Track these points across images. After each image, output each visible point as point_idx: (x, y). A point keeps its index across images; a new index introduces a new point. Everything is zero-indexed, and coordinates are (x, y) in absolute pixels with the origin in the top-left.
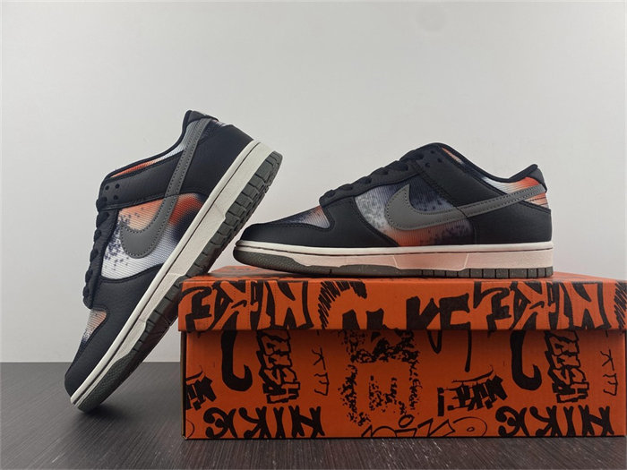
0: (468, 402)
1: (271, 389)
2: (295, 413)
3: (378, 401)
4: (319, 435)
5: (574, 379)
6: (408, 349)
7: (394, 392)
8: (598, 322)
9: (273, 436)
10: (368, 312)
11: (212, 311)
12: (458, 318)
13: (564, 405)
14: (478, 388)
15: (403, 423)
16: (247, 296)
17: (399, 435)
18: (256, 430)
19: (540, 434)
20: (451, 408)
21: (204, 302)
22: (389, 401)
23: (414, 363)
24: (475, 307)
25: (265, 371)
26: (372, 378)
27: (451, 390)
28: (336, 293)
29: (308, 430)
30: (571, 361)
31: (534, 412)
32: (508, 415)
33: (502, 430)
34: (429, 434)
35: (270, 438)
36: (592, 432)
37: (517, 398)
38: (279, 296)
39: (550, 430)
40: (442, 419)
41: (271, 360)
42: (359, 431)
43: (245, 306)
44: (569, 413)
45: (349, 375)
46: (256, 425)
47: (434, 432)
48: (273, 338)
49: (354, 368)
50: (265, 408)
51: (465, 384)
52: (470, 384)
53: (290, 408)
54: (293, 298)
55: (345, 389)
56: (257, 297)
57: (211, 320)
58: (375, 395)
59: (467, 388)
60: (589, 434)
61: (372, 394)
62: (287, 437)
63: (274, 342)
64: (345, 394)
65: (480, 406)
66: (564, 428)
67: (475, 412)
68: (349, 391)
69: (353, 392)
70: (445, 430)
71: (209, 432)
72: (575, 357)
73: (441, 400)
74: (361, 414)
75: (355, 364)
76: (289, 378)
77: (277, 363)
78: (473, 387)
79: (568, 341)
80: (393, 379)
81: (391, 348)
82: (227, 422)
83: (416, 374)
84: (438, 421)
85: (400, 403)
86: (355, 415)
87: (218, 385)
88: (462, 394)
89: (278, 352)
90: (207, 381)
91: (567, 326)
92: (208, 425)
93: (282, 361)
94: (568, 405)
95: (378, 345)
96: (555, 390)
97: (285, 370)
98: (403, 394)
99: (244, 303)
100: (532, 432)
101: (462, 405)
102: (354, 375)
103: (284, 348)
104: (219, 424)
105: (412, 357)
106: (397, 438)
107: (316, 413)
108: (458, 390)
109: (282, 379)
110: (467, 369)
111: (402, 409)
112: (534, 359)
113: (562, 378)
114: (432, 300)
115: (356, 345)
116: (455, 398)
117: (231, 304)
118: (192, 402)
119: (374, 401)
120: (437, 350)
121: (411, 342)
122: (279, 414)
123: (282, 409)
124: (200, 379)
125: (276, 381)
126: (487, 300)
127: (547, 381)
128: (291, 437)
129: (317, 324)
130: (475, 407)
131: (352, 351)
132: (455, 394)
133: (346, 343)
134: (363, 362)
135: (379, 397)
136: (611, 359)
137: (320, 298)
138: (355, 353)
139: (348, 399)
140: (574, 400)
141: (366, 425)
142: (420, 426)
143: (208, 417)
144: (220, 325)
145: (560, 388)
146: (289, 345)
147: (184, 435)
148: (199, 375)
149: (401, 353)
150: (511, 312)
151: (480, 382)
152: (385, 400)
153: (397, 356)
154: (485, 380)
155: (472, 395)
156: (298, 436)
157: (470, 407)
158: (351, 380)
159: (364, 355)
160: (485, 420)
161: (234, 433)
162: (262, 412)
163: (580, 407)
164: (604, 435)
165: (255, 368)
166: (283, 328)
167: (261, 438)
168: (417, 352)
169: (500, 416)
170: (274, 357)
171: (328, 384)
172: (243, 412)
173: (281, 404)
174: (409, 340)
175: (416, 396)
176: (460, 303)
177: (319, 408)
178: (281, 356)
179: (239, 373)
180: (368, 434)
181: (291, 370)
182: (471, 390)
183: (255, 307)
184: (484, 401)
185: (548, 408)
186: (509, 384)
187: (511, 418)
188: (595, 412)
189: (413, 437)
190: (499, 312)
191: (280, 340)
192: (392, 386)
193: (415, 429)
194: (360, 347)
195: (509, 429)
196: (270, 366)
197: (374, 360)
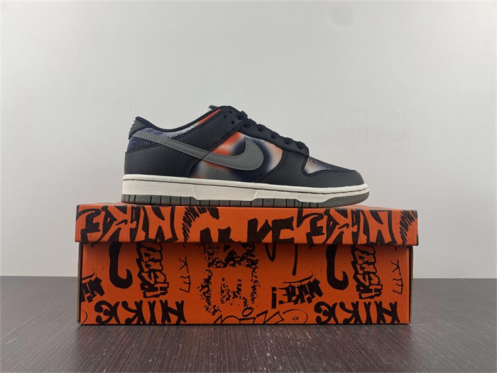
0: (294, 298)
1: (147, 287)
2: (164, 305)
3: (227, 296)
4: (182, 322)
5: (372, 282)
6: (251, 258)
7: (239, 290)
8: (387, 239)
9: (147, 322)
10: (219, 230)
11: (101, 227)
12: (285, 234)
13: (364, 301)
14: (301, 288)
15: (245, 313)
16: (128, 217)
17: (242, 322)
18: (134, 318)
19: (346, 322)
20: (281, 302)
21: (95, 220)
22: (236, 296)
23: (255, 269)
24: (298, 226)
25: (143, 274)
26: (223, 280)
27: (282, 289)
28: (196, 215)
29: (174, 318)
30: (370, 269)
31: (342, 305)
32: (323, 308)
33: (318, 319)
34: (264, 322)
35: (145, 324)
36: (384, 321)
37: (330, 295)
38: (153, 217)
39: (354, 320)
40: (275, 311)
41: (148, 266)
42: (212, 319)
43: (126, 224)
44: (367, 307)
45: (207, 277)
46: (134, 314)
47: (267, 321)
48: (149, 249)
49: (210, 272)
50: (141, 302)
51: (292, 284)
52: (296, 285)
53: (161, 301)
54: (163, 219)
55: (203, 287)
56: (136, 217)
57: (100, 234)
58: (225, 292)
59: (293, 288)
60: (381, 322)
61: (223, 292)
62: (158, 323)
63: (150, 252)
64: (202, 291)
65: (303, 301)
66: (363, 318)
67: (299, 305)
68: (206, 289)
69: (209, 290)
70: (276, 319)
71: (99, 319)
72: (372, 266)
73: (274, 296)
74: (214, 306)
75: (211, 269)
76: (161, 279)
77: (151, 268)
78: (298, 287)
79: (368, 254)
80: (239, 280)
81: (238, 257)
82: (112, 312)
83: (255, 277)
84: (271, 312)
85: (244, 298)
86: (210, 307)
87: (106, 284)
88: (290, 292)
89: (153, 260)
90: (98, 281)
91: (365, 242)
92: (98, 314)
93: (156, 266)
94: (367, 301)
95: (229, 255)
96: (358, 289)
97: (158, 273)
98: (246, 292)
99: (125, 222)
100: (341, 320)
101: (290, 300)
102: (210, 278)
103: (157, 256)
104: (106, 313)
105: (253, 264)
106: (240, 324)
107: (180, 305)
108: (287, 289)
109: (155, 280)
110: (294, 273)
111: (245, 303)
112: (343, 267)
113: (363, 281)
114: (267, 221)
115: (212, 254)
116: (285, 295)
117: (115, 223)
118: (86, 296)
119: (224, 297)
120: (272, 259)
121: (253, 253)
122: (152, 306)
123: (154, 302)
124: (93, 279)
125: (151, 281)
126: (307, 222)
127: (352, 283)
128: (161, 323)
129: (181, 238)
130: (300, 301)
131: (209, 259)
132: (284, 292)
133: (205, 253)
134: (217, 267)
135: (228, 293)
136: (398, 267)
137: (184, 219)
138: (211, 261)
139: (205, 295)
140: (372, 297)
141: (217, 315)
142: (258, 316)
143: (98, 308)
144: (106, 238)
145: (362, 288)
146: (161, 254)
147: (80, 321)
148: (92, 276)
149: (245, 260)
150: (324, 231)
151: (303, 283)
152: (233, 296)
153: (243, 263)
154: (306, 282)
155: (297, 293)
156: (166, 322)
157: (296, 302)
158: (208, 281)
159: (218, 262)
160: (306, 311)
161: (117, 320)
162: (139, 305)
163: (376, 302)
164: (392, 323)
165: (135, 271)
166: (154, 242)
167: (138, 324)
168: (257, 260)
169: (317, 309)
170: (150, 263)
171: (190, 283)
172: (125, 304)
173: (154, 299)
174: (251, 251)
175: (255, 293)
176: (287, 224)
177: (183, 302)
178: (155, 262)
179: (122, 274)
180: (219, 322)
181: (163, 274)
182: (297, 289)
183: (134, 225)
184: (306, 297)
185: (352, 303)
186: (324, 285)
187: (325, 310)
188: (386, 306)
189: (253, 324)
190: (315, 231)
191: (154, 251)
192: (238, 285)
193: (254, 318)
194: (215, 256)
195: (324, 318)
196: (146, 270)
197: (225, 266)
